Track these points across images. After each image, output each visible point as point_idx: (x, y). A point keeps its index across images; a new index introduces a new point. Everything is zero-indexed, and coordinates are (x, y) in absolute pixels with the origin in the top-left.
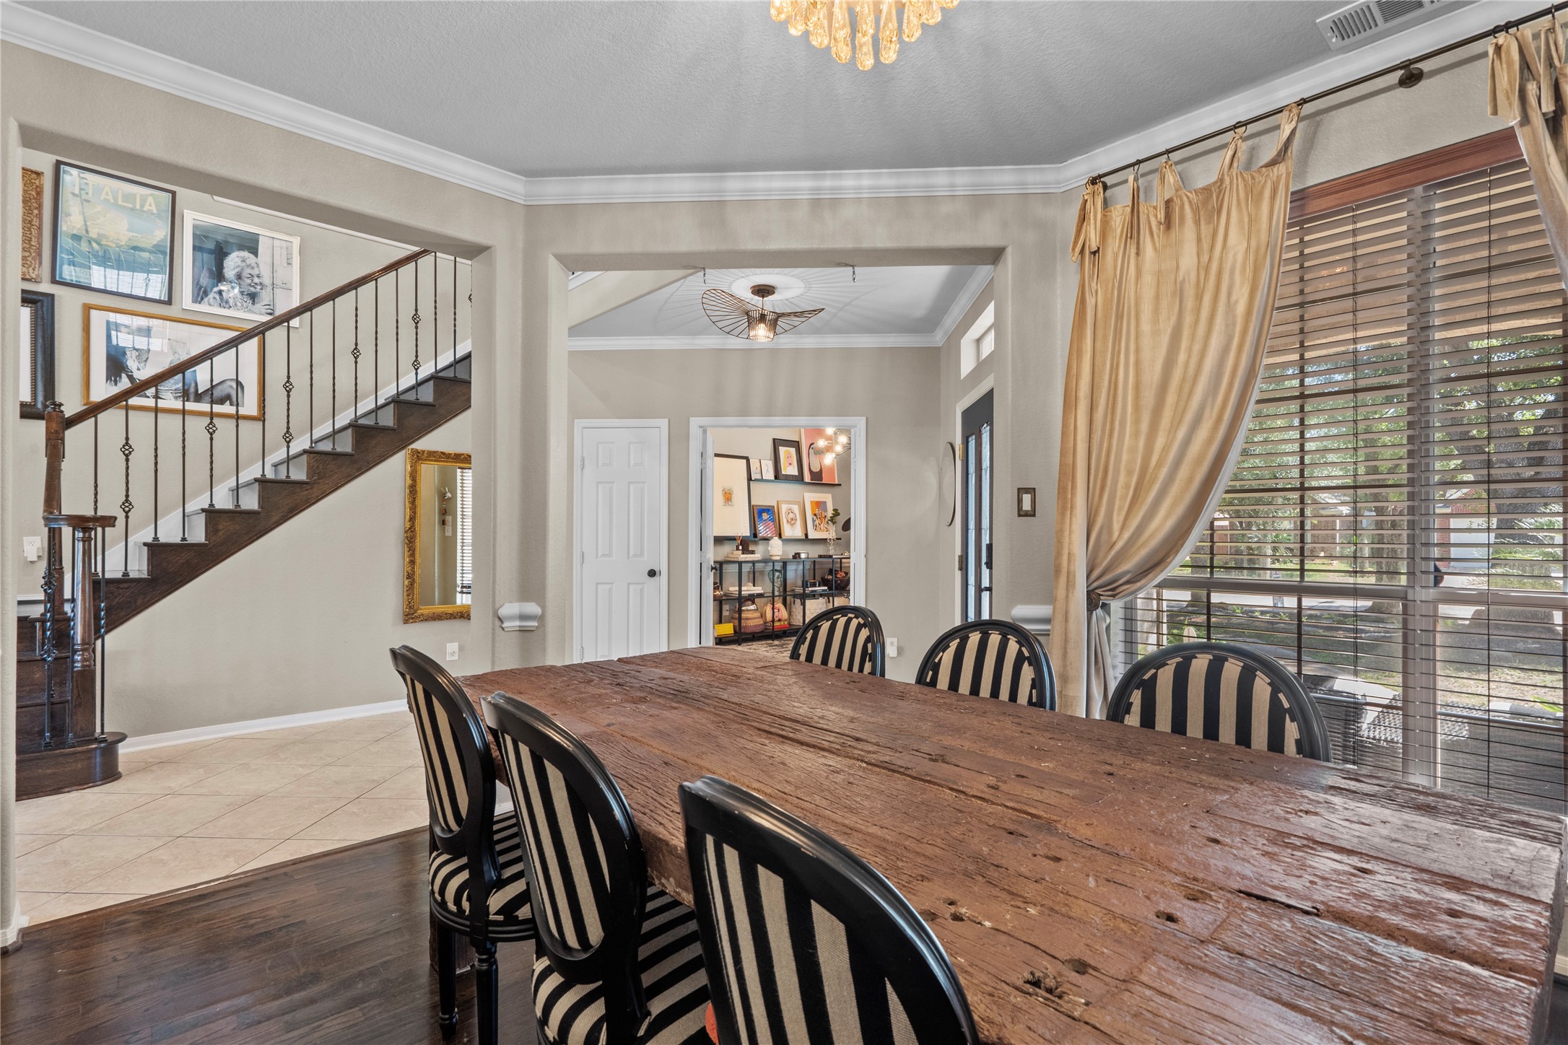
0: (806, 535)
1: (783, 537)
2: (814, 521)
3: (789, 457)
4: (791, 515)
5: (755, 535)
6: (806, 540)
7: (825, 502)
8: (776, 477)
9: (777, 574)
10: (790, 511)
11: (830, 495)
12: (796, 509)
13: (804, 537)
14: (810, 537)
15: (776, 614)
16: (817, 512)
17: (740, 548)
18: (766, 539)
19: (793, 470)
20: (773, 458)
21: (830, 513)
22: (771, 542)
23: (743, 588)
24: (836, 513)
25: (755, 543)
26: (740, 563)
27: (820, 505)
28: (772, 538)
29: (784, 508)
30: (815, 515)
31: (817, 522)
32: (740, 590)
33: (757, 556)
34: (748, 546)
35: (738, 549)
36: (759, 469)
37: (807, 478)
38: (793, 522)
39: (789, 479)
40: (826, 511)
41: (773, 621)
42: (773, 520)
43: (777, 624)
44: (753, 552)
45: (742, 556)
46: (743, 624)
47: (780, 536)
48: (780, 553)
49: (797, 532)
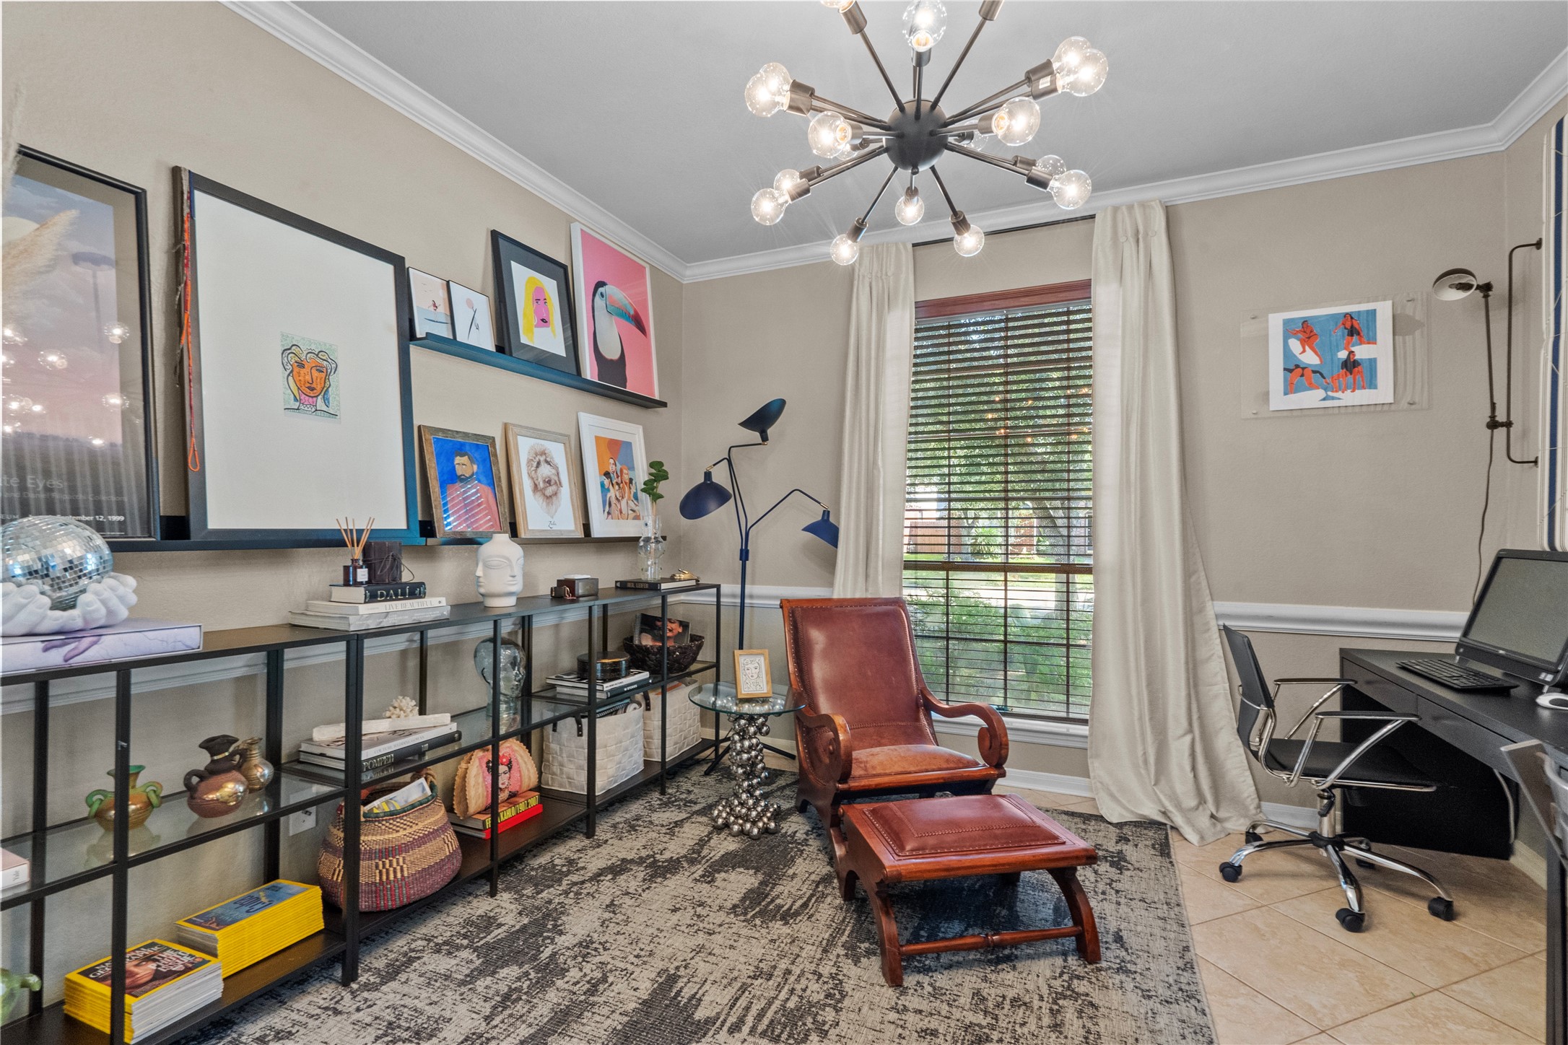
0: (587, 528)
1: (523, 534)
2: (604, 490)
3: (539, 299)
4: (545, 471)
5: (427, 528)
6: (587, 540)
7: (630, 444)
8: (502, 348)
9: (505, 654)
10: (541, 458)
11: (640, 429)
12: (558, 452)
13: (580, 534)
14: (597, 532)
15: (503, 780)
16: (611, 468)
17: (363, 575)
18: (468, 542)
19: (551, 341)
20: (490, 289)
21: (641, 474)
22: (486, 549)
23: (370, 727)
24: (659, 473)
25: (429, 553)
26: (355, 642)
27: (615, 448)
28: (488, 537)
29: (524, 447)
30: (607, 474)
31: (613, 493)
32: (353, 739)
33: (434, 605)
34: (396, 565)
35: (349, 580)
36: (443, 308)
37: (590, 370)
38: (549, 491)
39: (541, 365)
40: (632, 468)
41: (492, 808)
42: (492, 481)
43: (506, 814)
44: (415, 591)
45: (366, 609)
46: (368, 873)
47: (514, 533)
48: (517, 587)
49: (566, 522)
